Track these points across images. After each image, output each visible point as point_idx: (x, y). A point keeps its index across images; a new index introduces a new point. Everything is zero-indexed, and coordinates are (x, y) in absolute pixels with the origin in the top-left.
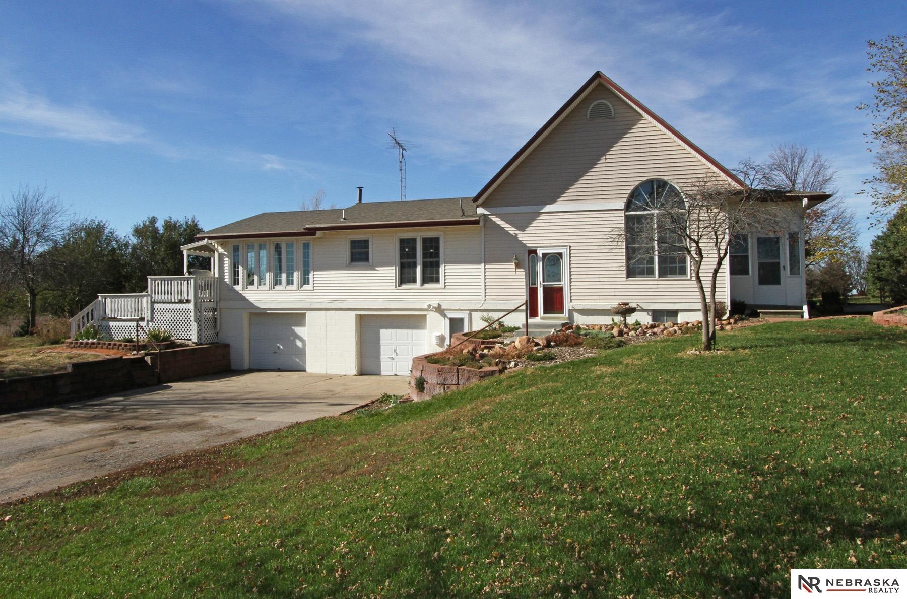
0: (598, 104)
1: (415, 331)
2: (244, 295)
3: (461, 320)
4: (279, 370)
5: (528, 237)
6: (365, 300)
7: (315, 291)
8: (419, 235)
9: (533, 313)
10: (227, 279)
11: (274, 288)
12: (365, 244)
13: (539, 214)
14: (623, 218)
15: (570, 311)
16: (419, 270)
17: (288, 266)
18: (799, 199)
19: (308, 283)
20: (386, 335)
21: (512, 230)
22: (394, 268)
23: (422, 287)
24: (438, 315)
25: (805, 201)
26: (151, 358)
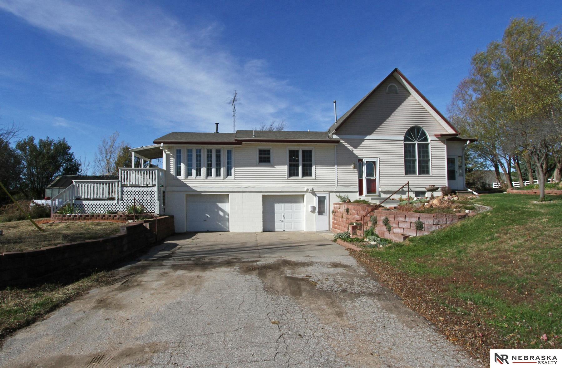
0: (392, 86)
1: (296, 205)
2: (185, 182)
3: (324, 197)
4: (208, 232)
5: (359, 152)
6: (269, 186)
7: (236, 180)
8: (301, 148)
9: (361, 193)
10: (172, 172)
11: (207, 178)
12: (268, 152)
13: (363, 140)
14: (403, 145)
15: (379, 192)
16: (300, 168)
17: (217, 164)
18: (466, 140)
19: (231, 175)
20: (279, 208)
21: (350, 148)
22: (286, 167)
23: (303, 179)
24: (311, 194)
25: (468, 142)
26: (149, 224)
